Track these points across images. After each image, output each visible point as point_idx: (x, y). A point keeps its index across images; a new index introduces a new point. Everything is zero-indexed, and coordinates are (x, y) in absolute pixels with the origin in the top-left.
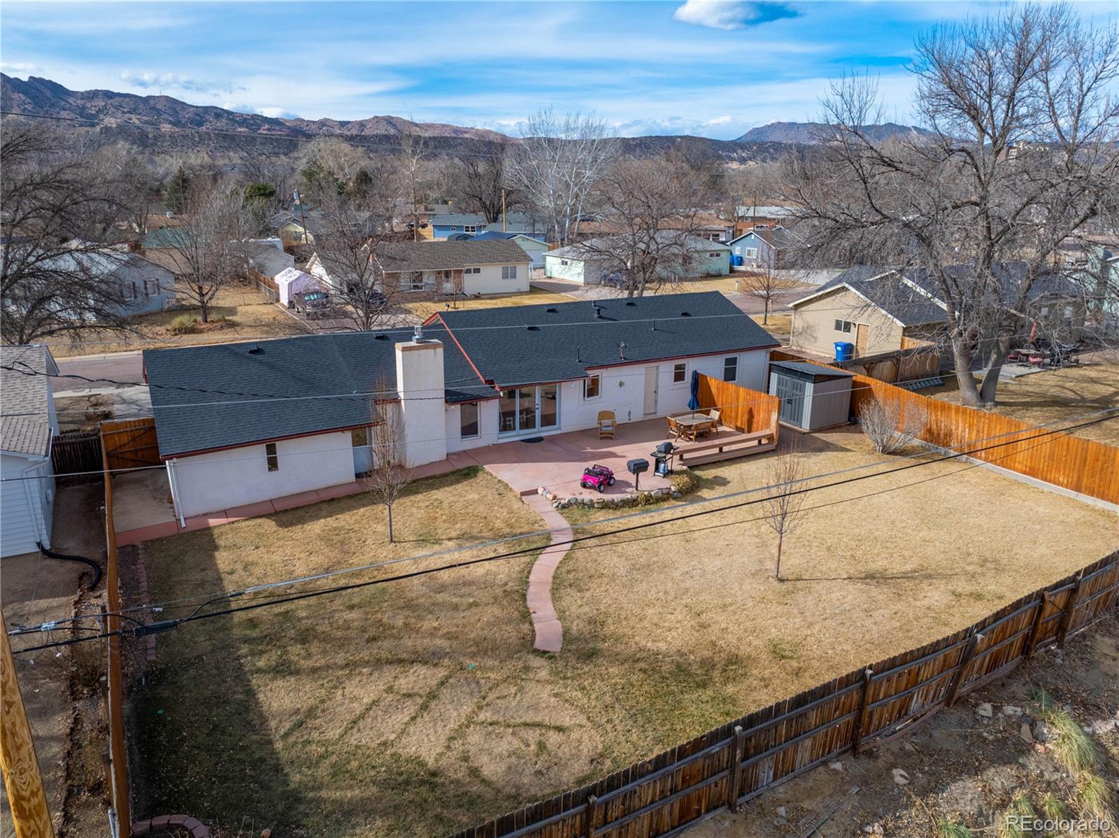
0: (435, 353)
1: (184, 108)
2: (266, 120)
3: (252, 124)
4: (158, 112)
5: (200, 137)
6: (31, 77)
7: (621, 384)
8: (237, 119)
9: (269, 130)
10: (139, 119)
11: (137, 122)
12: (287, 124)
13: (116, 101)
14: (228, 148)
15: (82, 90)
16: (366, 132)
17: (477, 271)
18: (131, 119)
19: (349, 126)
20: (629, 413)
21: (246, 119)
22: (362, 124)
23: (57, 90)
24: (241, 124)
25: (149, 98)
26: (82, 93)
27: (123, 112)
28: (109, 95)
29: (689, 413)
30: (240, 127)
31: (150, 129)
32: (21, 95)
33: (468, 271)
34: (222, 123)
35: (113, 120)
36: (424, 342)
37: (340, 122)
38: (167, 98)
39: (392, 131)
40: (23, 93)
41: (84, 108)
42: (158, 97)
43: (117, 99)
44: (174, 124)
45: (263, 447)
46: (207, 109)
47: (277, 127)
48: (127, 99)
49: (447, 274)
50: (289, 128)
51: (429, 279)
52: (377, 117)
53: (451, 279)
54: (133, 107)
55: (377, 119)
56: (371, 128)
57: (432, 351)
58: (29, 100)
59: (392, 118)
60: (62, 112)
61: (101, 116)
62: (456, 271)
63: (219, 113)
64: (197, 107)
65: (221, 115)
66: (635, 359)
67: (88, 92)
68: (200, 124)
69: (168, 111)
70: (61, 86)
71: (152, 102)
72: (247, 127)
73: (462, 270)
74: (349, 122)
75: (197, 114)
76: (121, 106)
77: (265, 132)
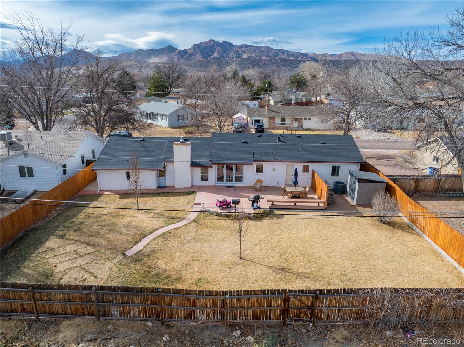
0: (186, 147)
1: (271, 50)
2: (301, 54)
3: (296, 56)
4: (262, 52)
5: (274, 61)
6: (223, 41)
7: (274, 170)
8: (290, 54)
9: (302, 58)
10: (255, 55)
11: (254, 56)
12: (309, 56)
13: (248, 48)
14: (284, 66)
15: (238, 45)
16: (342, 59)
17: (310, 119)
18: (252, 55)
19: (335, 56)
20: (278, 183)
21: (294, 54)
22: (340, 55)
23: (230, 44)
24: (291, 56)
25: (260, 47)
26: (238, 46)
27: (250, 52)
28: (247, 46)
29: (293, 187)
30: (291, 57)
31: (258, 59)
32: (219, 47)
33: (305, 119)
34: (284, 56)
35: (246, 55)
36: (183, 143)
37: (331, 55)
38: (266, 47)
39: (353, 58)
40: (220, 47)
41: (238, 51)
42: (263, 46)
43: (249, 48)
44: (267, 56)
45: (125, 172)
46: (279, 51)
47: (305, 57)
48: (252, 48)
49: (296, 120)
50: (310, 57)
51: (288, 121)
52: (347, 52)
53: (298, 122)
54: (254, 50)
55: (347, 53)
56: (344, 57)
57: (185, 146)
58: (221, 49)
59: (354, 52)
60: (230, 53)
61: (243, 54)
62: (300, 118)
63: (284, 52)
64: (276, 50)
65: (284, 53)
66: (280, 160)
67: (240, 46)
68: (276, 56)
69: (265, 52)
70: (231, 43)
71: (261, 48)
72: (293, 57)
73: (302, 118)
74: (335, 55)
75: (276, 53)
76: (250, 50)
77: (300, 59)
